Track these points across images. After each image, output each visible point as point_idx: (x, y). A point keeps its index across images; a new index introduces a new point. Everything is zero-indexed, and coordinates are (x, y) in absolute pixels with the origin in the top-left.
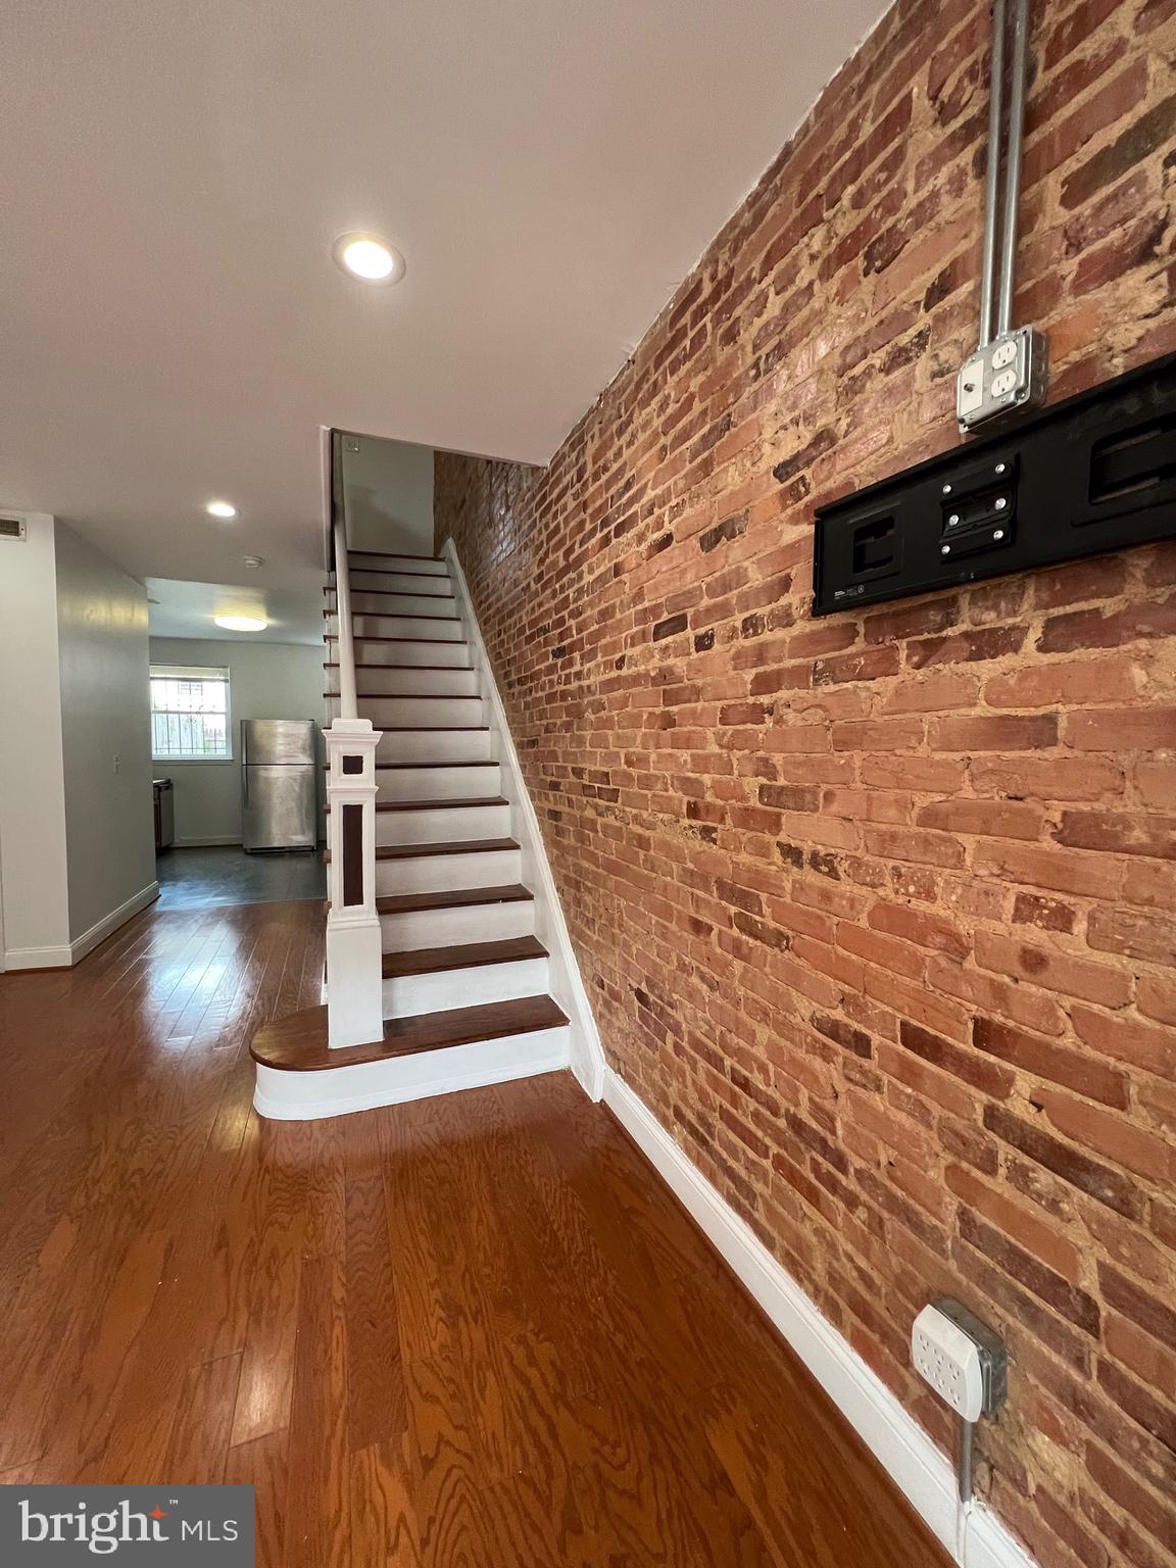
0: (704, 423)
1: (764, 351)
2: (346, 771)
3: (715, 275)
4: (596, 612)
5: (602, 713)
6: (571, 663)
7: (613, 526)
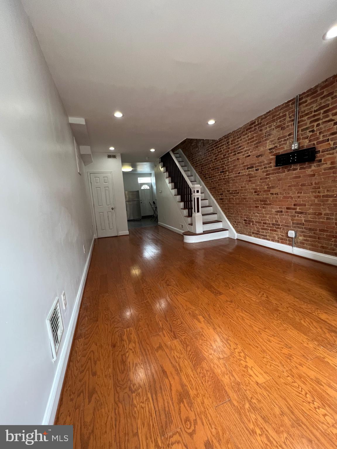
0: (256, 141)
1: (267, 134)
2: (197, 193)
3: (258, 122)
4: (233, 165)
5: (235, 181)
6: (226, 174)
7: (237, 152)
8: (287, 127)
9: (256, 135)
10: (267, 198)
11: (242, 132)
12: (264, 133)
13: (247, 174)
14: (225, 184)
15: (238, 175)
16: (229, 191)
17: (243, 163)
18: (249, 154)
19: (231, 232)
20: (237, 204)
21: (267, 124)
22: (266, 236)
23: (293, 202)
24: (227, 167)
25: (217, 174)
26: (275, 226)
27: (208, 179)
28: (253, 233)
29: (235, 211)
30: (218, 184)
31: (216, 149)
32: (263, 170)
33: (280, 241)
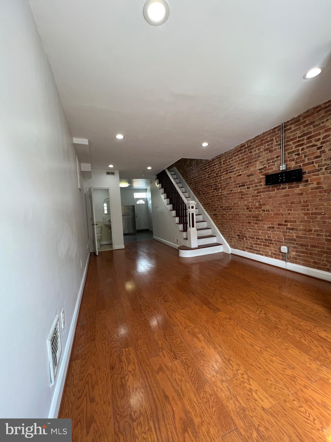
0: (247, 162)
1: (256, 156)
2: (192, 208)
3: (248, 145)
4: (225, 183)
5: (227, 198)
6: (219, 191)
7: (229, 172)
8: (275, 150)
9: (246, 156)
10: (259, 214)
11: (234, 154)
12: (254, 155)
13: (239, 191)
14: (218, 200)
15: (230, 192)
16: (222, 207)
17: (235, 182)
18: (240, 173)
19: (225, 247)
20: (230, 219)
21: (256, 147)
22: (259, 251)
23: (284, 218)
24: (219, 185)
25: (211, 191)
26: (267, 241)
27: (202, 195)
28: (247, 248)
29: (229, 226)
30: (211, 200)
31: (209, 168)
32: (255, 188)
33: (274, 256)
